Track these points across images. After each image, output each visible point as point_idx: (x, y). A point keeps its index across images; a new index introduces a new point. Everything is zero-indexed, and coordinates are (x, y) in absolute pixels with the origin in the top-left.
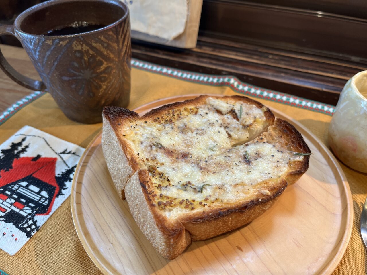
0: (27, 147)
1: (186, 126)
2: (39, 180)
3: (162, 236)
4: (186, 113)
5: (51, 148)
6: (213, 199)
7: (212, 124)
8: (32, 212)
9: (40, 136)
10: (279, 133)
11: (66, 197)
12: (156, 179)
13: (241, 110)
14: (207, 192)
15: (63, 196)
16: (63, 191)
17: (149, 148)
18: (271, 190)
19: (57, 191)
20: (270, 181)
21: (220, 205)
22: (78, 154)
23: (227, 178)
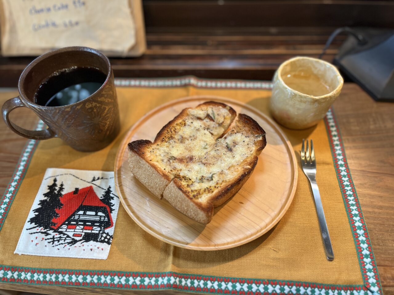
0: (62, 185)
1: (182, 137)
2: (90, 206)
3: (204, 213)
4: (178, 127)
5: (81, 180)
6: (220, 182)
7: (198, 130)
8: (100, 228)
9: (66, 173)
10: (243, 124)
11: (117, 210)
12: (184, 181)
13: (213, 114)
14: (216, 179)
15: (115, 211)
16: (113, 208)
17: (169, 162)
18: (250, 164)
19: (108, 209)
20: (247, 159)
21: (226, 184)
22: (106, 178)
23: (223, 165)
